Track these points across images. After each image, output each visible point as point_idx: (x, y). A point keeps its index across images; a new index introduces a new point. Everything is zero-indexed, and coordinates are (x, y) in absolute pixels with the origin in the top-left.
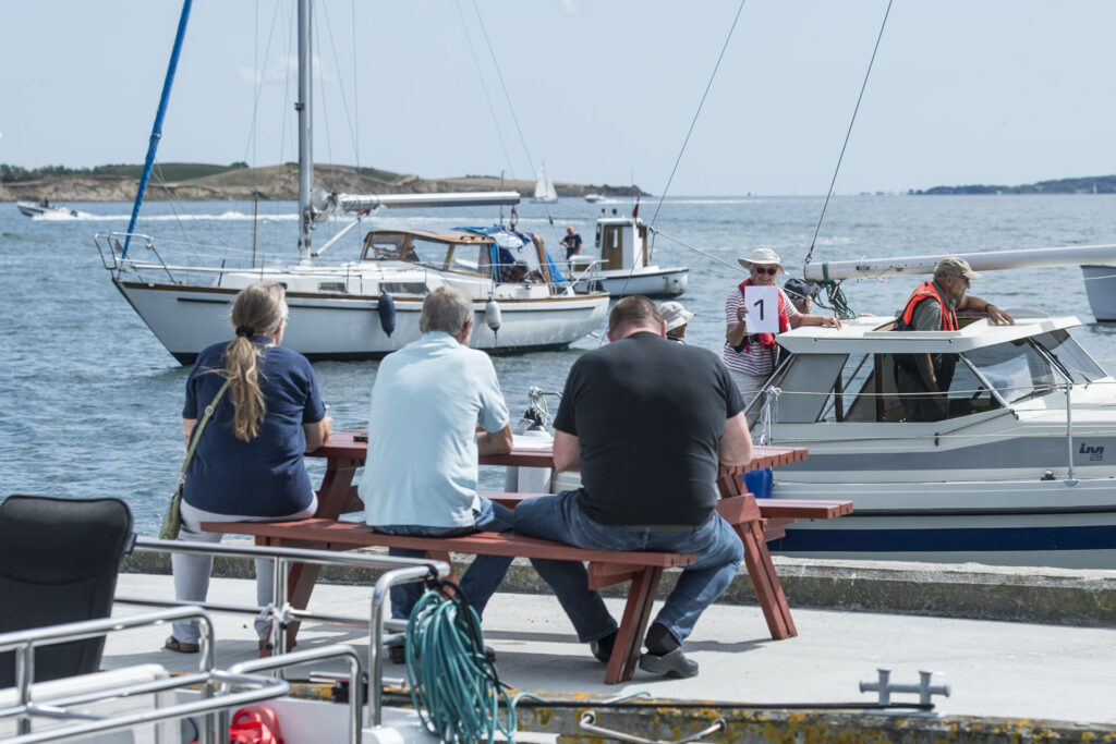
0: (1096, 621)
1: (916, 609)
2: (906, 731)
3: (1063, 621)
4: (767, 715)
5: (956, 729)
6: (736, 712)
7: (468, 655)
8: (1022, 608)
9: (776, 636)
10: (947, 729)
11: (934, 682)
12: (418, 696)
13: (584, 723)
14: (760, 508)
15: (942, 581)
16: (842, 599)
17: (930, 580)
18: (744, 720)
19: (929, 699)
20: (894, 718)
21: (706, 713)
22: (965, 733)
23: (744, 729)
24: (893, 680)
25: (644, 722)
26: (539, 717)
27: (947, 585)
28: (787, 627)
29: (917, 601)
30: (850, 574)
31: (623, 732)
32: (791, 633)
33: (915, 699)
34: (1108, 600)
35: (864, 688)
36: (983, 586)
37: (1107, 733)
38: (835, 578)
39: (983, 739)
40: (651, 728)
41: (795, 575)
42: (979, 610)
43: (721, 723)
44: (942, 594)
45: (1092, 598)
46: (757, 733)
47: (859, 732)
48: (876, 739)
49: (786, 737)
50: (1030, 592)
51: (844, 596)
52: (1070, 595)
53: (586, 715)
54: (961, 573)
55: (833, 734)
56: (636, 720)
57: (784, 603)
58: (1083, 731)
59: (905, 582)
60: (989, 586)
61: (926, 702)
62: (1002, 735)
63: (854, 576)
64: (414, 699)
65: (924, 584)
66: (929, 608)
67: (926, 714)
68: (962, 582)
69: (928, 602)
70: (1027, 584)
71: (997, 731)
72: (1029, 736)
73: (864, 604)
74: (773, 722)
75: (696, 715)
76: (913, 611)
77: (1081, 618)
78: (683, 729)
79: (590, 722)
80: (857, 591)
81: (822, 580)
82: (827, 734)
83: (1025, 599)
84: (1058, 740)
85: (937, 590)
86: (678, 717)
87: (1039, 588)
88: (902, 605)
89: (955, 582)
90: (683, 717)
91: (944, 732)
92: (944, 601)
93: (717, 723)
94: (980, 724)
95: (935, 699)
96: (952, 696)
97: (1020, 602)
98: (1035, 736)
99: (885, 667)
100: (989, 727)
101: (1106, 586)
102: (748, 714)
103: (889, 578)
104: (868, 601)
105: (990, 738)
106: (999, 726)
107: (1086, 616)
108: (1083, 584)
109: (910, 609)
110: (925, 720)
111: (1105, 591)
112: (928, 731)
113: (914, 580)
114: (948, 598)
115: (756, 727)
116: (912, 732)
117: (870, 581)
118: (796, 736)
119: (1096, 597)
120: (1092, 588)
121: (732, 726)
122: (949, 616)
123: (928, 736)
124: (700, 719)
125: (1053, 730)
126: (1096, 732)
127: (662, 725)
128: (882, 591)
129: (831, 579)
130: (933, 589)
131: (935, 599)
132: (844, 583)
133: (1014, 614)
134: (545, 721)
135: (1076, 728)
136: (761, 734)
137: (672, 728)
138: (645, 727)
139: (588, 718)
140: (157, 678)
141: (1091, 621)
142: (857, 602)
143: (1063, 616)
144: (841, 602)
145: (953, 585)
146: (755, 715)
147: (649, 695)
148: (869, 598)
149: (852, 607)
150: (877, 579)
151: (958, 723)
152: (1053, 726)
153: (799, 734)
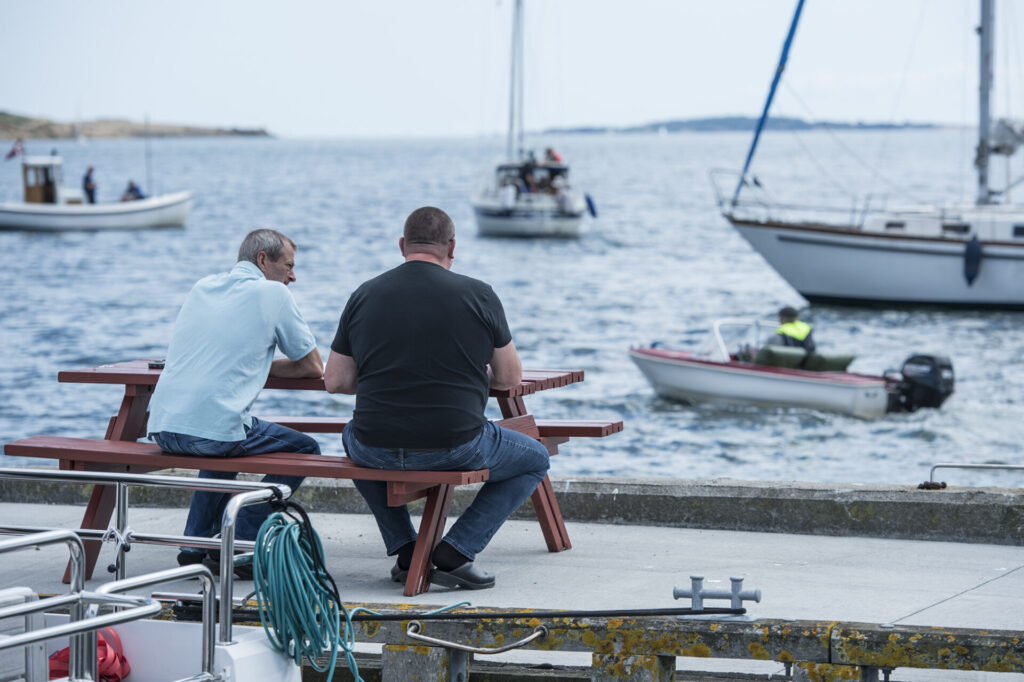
0: (847, 531)
1: (675, 521)
2: (720, 634)
3: (815, 531)
4: (586, 622)
5: (768, 633)
6: (556, 620)
7: (311, 573)
8: (776, 519)
9: (553, 548)
10: (759, 632)
11: (746, 588)
12: (265, 613)
13: (410, 633)
14: (539, 428)
15: (700, 495)
16: (604, 513)
17: (689, 494)
18: (564, 627)
19: (741, 604)
20: (708, 623)
21: (528, 621)
22: (777, 636)
23: (564, 635)
24: (706, 587)
25: (468, 630)
26: (366, 627)
27: (705, 498)
28: (562, 539)
29: (677, 514)
30: (613, 489)
31: (448, 640)
32: (566, 546)
33: (727, 604)
34: (858, 511)
35: (677, 595)
36: (738, 499)
37: (912, 635)
38: (598, 493)
39: (793, 642)
40: (474, 636)
41: (560, 491)
42: (736, 522)
43: (543, 629)
44: (700, 507)
45: (843, 509)
46: (577, 639)
47: (675, 636)
48: (692, 642)
49: (605, 642)
50: (784, 505)
51: (607, 510)
52: (822, 506)
53: (411, 625)
54: (719, 487)
55: (650, 639)
56: (461, 629)
57: (559, 517)
58: (890, 633)
59: (665, 497)
60: (745, 499)
61: (738, 607)
62: (811, 637)
63: (616, 491)
64: (262, 617)
65: (683, 498)
66: (688, 520)
67: (738, 618)
68: (719, 495)
69: (687, 515)
70: (781, 497)
71: (807, 633)
72: (838, 638)
73: (625, 518)
74: (592, 628)
75: (518, 622)
76: (672, 524)
77: (833, 528)
78: (506, 636)
79: (416, 631)
80: (619, 506)
81: (586, 496)
82: (643, 639)
83: (779, 511)
84: (866, 641)
85: (695, 503)
86: (500, 626)
87: (792, 500)
88: (662, 517)
89: (712, 495)
90: (505, 624)
91: (757, 635)
92: (702, 514)
93: (538, 630)
94: (791, 627)
95: (746, 604)
96: (762, 600)
97: (774, 514)
98: (844, 638)
99: (697, 575)
100: (800, 630)
101: (855, 498)
102: (568, 621)
103: (650, 493)
104: (630, 515)
105: (801, 640)
106: (809, 629)
107: (837, 526)
108: (834, 496)
109: (670, 522)
110: (736, 625)
111: (855, 503)
112: (742, 634)
113: (674, 495)
114: (706, 511)
115: (576, 632)
116: (726, 635)
117: (632, 496)
118: (615, 640)
119: (846, 508)
120: (843, 500)
121: (552, 632)
122: (707, 528)
123: (741, 640)
124: (522, 626)
125: (861, 632)
126: (902, 633)
127: (485, 634)
128: (643, 505)
129: (594, 494)
130: (691, 503)
131: (694, 511)
132: (607, 498)
133: (769, 525)
134: (371, 631)
135: (882, 630)
136: (581, 639)
137: (494, 635)
138: (469, 635)
139: (413, 628)
140: (28, 599)
141: (842, 531)
142: (619, 516)
143: (816, 526)
144: (604, 516)
145: (710, 498)
146: (575, 622)
147: (469, 604)
148: (630, 511)
149: (615, 521)
150: (638, 493)
151: (770, 627)
152: (861, 629)
153: (618, 640)
